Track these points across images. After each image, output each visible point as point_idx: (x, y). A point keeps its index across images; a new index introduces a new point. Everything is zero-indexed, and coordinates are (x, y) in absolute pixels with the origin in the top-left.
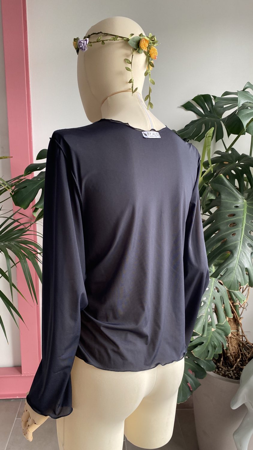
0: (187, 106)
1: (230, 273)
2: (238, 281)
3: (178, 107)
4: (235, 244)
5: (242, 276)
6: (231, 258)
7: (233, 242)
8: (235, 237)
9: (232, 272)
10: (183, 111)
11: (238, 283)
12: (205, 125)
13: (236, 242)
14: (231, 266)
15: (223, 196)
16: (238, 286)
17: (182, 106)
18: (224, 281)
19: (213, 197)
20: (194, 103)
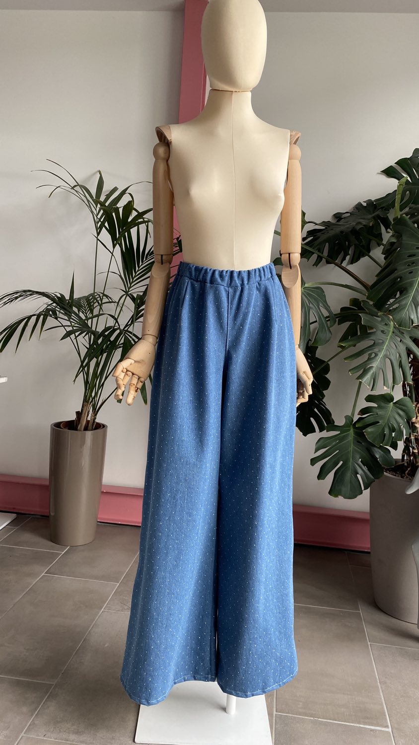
0: (389, 172)
1: (402, 309)
2: (410, 318)
3: (378, 173)
4: (411, 281)
5: (415, 314)
6: (405, 295)
7: (409, 279)
8: (411, 274)
9: (405, 308)
10: (384, 178)
11: (410, 321)
12: (410, 192)
13: (414, 279)
14: (404, 303)
15: (404, 238)
16: (410, 322)
17: (382, 171)
18: (394, 316)
19: (394, 240)
20: (398, 168)
